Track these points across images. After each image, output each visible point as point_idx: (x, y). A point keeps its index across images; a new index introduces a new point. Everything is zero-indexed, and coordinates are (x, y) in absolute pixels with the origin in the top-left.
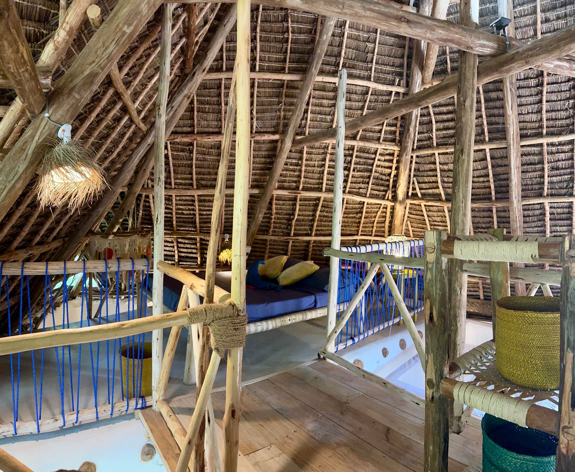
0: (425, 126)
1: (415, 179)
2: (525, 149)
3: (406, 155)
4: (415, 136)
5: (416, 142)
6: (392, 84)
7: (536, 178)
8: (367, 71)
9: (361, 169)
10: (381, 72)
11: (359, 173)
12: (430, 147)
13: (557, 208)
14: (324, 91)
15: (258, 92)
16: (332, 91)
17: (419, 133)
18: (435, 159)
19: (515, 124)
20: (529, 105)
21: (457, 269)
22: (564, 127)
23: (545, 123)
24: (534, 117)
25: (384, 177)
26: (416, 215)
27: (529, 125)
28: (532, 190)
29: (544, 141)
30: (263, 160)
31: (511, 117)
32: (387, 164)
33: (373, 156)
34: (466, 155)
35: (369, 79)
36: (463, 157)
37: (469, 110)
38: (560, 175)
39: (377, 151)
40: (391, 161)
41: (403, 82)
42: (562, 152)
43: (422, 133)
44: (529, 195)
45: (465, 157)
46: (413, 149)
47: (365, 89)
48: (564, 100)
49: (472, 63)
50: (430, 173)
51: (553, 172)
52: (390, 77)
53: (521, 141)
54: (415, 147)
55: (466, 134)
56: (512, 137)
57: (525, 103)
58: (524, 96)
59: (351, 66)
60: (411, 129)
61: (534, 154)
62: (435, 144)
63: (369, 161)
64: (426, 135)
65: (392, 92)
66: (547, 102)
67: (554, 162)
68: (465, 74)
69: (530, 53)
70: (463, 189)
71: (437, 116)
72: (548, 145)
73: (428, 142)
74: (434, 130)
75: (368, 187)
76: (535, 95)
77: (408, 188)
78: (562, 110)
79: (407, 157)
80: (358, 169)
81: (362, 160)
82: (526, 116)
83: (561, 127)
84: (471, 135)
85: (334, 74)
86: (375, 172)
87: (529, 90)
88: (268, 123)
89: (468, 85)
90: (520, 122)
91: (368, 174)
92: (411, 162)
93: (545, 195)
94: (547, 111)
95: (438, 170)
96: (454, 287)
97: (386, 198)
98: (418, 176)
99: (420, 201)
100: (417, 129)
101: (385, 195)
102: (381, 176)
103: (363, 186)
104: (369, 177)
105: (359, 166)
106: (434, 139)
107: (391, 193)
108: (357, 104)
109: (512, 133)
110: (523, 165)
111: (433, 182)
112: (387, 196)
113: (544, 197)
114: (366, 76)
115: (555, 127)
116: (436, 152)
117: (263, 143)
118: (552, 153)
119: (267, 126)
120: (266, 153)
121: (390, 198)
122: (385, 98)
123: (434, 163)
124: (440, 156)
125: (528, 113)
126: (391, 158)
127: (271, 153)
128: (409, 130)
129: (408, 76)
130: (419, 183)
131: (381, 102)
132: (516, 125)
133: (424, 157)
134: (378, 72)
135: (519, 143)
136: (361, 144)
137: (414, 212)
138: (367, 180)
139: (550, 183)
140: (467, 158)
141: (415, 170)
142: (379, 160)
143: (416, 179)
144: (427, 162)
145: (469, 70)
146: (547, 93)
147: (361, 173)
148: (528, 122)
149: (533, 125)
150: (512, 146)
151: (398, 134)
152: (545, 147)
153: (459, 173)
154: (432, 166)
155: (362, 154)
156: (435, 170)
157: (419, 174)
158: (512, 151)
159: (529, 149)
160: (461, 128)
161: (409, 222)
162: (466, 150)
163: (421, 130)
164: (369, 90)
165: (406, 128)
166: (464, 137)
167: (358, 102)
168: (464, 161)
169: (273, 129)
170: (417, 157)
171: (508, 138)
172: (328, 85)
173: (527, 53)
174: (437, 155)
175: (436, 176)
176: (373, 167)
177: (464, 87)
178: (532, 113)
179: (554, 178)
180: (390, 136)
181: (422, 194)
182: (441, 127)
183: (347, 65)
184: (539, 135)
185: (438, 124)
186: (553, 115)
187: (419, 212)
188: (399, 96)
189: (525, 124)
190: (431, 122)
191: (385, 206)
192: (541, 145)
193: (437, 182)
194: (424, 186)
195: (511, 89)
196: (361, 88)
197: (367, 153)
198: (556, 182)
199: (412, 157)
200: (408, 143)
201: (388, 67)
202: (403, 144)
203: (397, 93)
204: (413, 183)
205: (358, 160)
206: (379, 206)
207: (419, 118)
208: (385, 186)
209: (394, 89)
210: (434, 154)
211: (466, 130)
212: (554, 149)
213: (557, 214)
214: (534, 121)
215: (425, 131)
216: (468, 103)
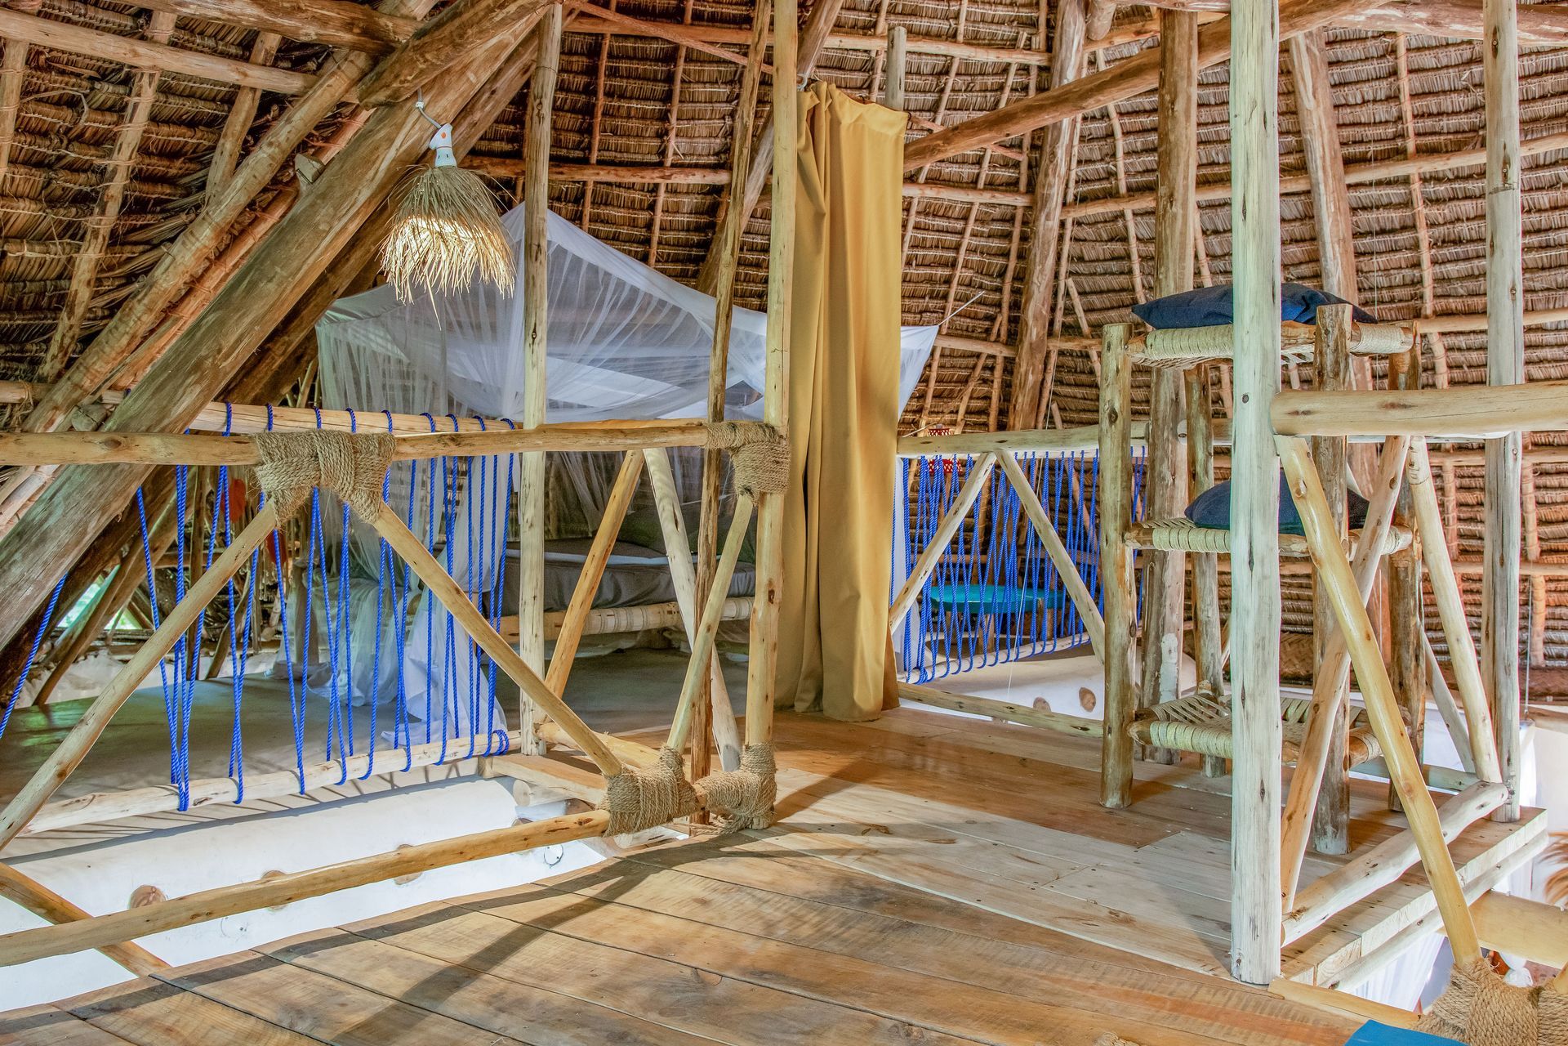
0: (1096, 145)
1: (1070, 282)
2: (1362, 193)
3: (1048, 218)
4: (1069, 169)
5: (1072, 184)
6: (1011, 44)
7: (1401, 268)
8: (947, 19)
9: (927, 262)
10: (983, 21)
11: (922, 271)
12: (1111, 195)
13: (1469, 349)
14: (840, 69)
15: (684, 71)
16: (860, 70)
17: (1079, 162)
18: (1126, 228)
19: (1326, 131)
20: (1365, 81)
21: (1166, 435)
22: (1464, 132)
23: (1411, 126)
24: (1382, 112)
25: (986, 282)
26: (1077, 385)
27: (1370, 132)
28: (1392, 301)
29: (1411, 169)
30: (682, 235)
31: (1314, 115)
32: (995, 244)
33: (959, 225)
34: (1179, 204)
35: (952, 37)
36: (1174, 209)
37: (1182, 118)
38: (1468, 259)
39: (969, 210)
40: (1007, 236)
41: (1039, 40)
42: (1466, 198)
43: (1089, 161)
44: (1387, 315)
45: (1177, 209)
46: (1064, 204)
47: (941, 62)
48: (1456, 66)
49: (1186, 27)
50: (1114, 266)
51: (1445, 251)
52: (1006, 31)
53: (1346, 173)
54: (1070, 198)
55: (1178, 165)
56: (1319, 163)
57: (1353, 78)
58: (1349, 62)
59: (908, 11)
60: (1061, 153)
61: (1388, 206)
62: (1123, 190)
63: (949, 237)
64: (1099, 166)
65: (1009, 64)
66: (1410, 72)
67: (1445, 224)
68: (1172, 50)
69: (1297, 9)
70: (1175, 273)
71: (1126, 120)
72: (1425, 180)
73: (1106, 185)
74: (1120, 154)
75: (944, 308)
76: (1378, 58)
77: (1053, 309)
78: (1455, 91)
79: (1050, 223)
80: (920, 260)
81: (929, 236)
82: (1358, 109)
83: (1457, 132)
84: (1187, 166)
85: (868, 29)
86: (965, 266)
87: (1360, 46)
88: (702, 145)
89: (1180, 70)
90: (1339, 126)
91: (947, 272)
92: (1061, 238)
93: (1429, 312)
94: (1414, 96)
95: (1135, 257)
96: (1161, 472)
97: (993, 338)
98: (1077, 274)
99: (1086, 342)
100: (1075, 150)
101: (988, 331)
102: (978, 279)
103: (932, 304)
104: (948, 281)
105: (921, 253)
106: (1121, 175)
107: (1005, 321)
108: (921, 97)
109: (1318, 153)
110: (1356, 235)
111: (1122, 290)
112: (995, 330)
113: (1426, 317)
114: (944, 31)
115: (1440, 134)
116: (1128, 208)
117: (687, 193)
118: (1437, 201)
119: (699, 152)
120: (693, 219)
121: (1003, 337)
122: (990, 81)
123: (1124, 239)
124: (1139, 218)
125: (1364, 102)
126: (1006, 227)
127: (704, 219)
128: (1053, 154)
129: (1050, 26)
130: (1082, 293)
131: (980, 91)
132: (1330, 132)
133: (1097, 223)
134: (974, 22)
135: (1340, 180)
136: (931, 192)
137: (1070, 378)
138: (943, 288)
139: (1439, 280)
140: (1180, 212)
141: (1071, 259)
142: (973, 235)
143: (1076, 283)
144: (1105, 237)
145: (1180, 43)
146: (1408, 50)
147: (928, 271)
148: (1364, 124)
149: (1380, 131)
150: (1322, 187)
151: (1024, 167)
152: (1416, 186)
153: (1166, 241)
154: (1118, 247)
155: (930, 221)
156: (1128, 256)
157: (1081, 268)
158: (1323, 199)
159: (1374, 192)
160: (1168, 153)
161: (1054, 406)
162: (1178, 196)
163: (1087, 154)
164: (951, 63)
165: (1047, 149)
166: (1174, 171)
167: (924, 92)
168: (1175, 216)
169: (712, 160)
170: (1078, 223)
171: (1311, 166)
172: (851, 56)
173: (1291, 9)
174: (1129, 215)
175: (1130, 272)
176: (958, 253)
177: (1171, 75)
178: (1375, 101)
179: (1450, 267)
180: (1005, 174)
181: (1091, 325)
182: (1139, 145)
183: (899, 8)
184: (1400, 154)
185: (1131, 138)
186: (1432, 104)
187: (1084, 378)
188: (1029, 74)
189: (1357, 129)
190: (1111, 135)
191: (990, 362)
192: (1406, 181)
193: (1133, 290)
194: (1096, 300)
195: (1308, 49)
196: (931, 61)
197: (943, 216)
198: (1457, 279)
199: (1062, 224)
200: (1051, 186)
201: (1000, 8)
202: (1039, 190)
203: (1025, 69)
204: (1067, 294)
205: (920, 235)
206: (971, 361)
207: (1078, 126)
208: (991, 305)
209: (1015, 58)
210: (1122, 215)
211: (1178, 157)
212: (1442, 189)
213: (1470, 367)
214: (1381, 122)
215: (1097, 155)
216: (1179, 106)
